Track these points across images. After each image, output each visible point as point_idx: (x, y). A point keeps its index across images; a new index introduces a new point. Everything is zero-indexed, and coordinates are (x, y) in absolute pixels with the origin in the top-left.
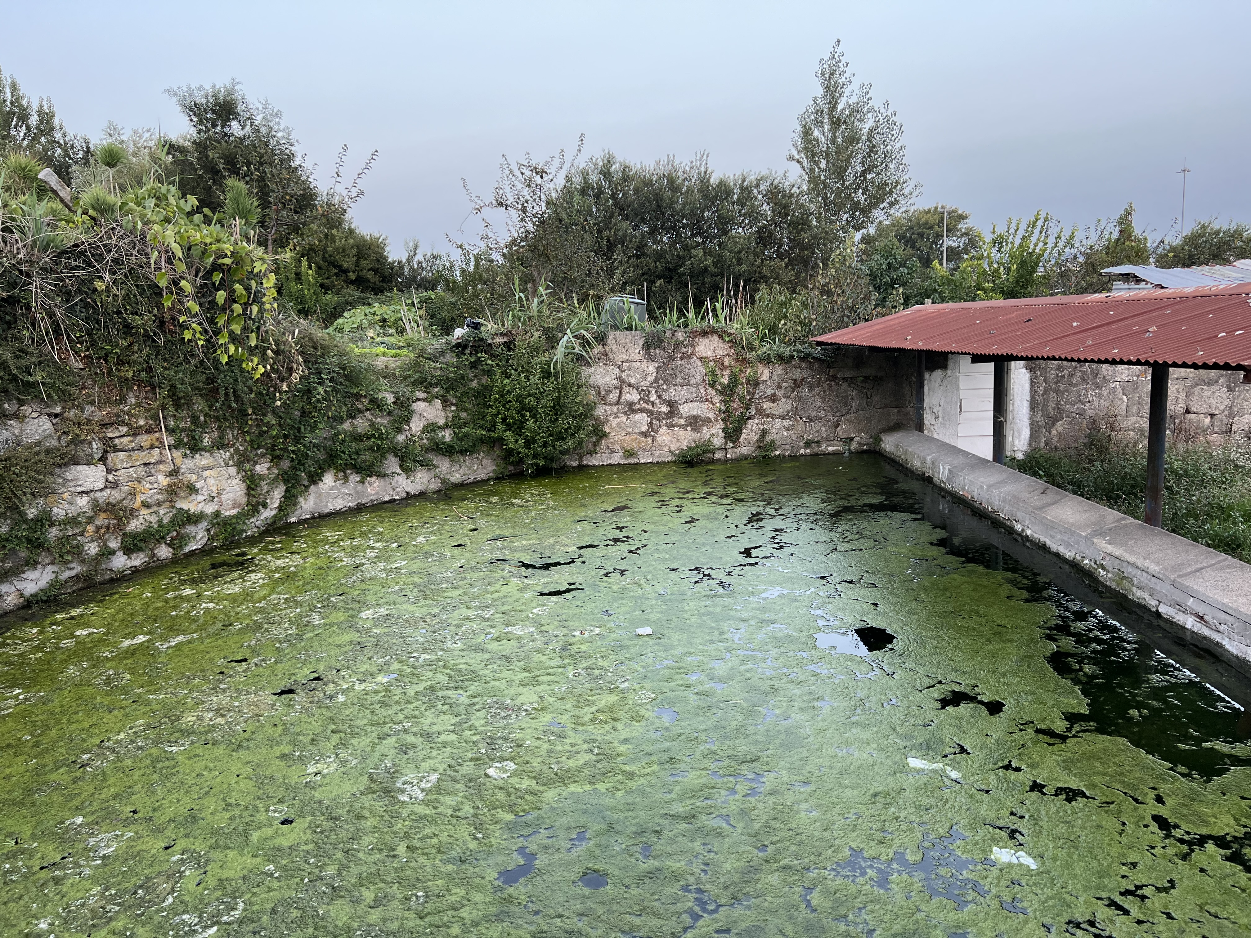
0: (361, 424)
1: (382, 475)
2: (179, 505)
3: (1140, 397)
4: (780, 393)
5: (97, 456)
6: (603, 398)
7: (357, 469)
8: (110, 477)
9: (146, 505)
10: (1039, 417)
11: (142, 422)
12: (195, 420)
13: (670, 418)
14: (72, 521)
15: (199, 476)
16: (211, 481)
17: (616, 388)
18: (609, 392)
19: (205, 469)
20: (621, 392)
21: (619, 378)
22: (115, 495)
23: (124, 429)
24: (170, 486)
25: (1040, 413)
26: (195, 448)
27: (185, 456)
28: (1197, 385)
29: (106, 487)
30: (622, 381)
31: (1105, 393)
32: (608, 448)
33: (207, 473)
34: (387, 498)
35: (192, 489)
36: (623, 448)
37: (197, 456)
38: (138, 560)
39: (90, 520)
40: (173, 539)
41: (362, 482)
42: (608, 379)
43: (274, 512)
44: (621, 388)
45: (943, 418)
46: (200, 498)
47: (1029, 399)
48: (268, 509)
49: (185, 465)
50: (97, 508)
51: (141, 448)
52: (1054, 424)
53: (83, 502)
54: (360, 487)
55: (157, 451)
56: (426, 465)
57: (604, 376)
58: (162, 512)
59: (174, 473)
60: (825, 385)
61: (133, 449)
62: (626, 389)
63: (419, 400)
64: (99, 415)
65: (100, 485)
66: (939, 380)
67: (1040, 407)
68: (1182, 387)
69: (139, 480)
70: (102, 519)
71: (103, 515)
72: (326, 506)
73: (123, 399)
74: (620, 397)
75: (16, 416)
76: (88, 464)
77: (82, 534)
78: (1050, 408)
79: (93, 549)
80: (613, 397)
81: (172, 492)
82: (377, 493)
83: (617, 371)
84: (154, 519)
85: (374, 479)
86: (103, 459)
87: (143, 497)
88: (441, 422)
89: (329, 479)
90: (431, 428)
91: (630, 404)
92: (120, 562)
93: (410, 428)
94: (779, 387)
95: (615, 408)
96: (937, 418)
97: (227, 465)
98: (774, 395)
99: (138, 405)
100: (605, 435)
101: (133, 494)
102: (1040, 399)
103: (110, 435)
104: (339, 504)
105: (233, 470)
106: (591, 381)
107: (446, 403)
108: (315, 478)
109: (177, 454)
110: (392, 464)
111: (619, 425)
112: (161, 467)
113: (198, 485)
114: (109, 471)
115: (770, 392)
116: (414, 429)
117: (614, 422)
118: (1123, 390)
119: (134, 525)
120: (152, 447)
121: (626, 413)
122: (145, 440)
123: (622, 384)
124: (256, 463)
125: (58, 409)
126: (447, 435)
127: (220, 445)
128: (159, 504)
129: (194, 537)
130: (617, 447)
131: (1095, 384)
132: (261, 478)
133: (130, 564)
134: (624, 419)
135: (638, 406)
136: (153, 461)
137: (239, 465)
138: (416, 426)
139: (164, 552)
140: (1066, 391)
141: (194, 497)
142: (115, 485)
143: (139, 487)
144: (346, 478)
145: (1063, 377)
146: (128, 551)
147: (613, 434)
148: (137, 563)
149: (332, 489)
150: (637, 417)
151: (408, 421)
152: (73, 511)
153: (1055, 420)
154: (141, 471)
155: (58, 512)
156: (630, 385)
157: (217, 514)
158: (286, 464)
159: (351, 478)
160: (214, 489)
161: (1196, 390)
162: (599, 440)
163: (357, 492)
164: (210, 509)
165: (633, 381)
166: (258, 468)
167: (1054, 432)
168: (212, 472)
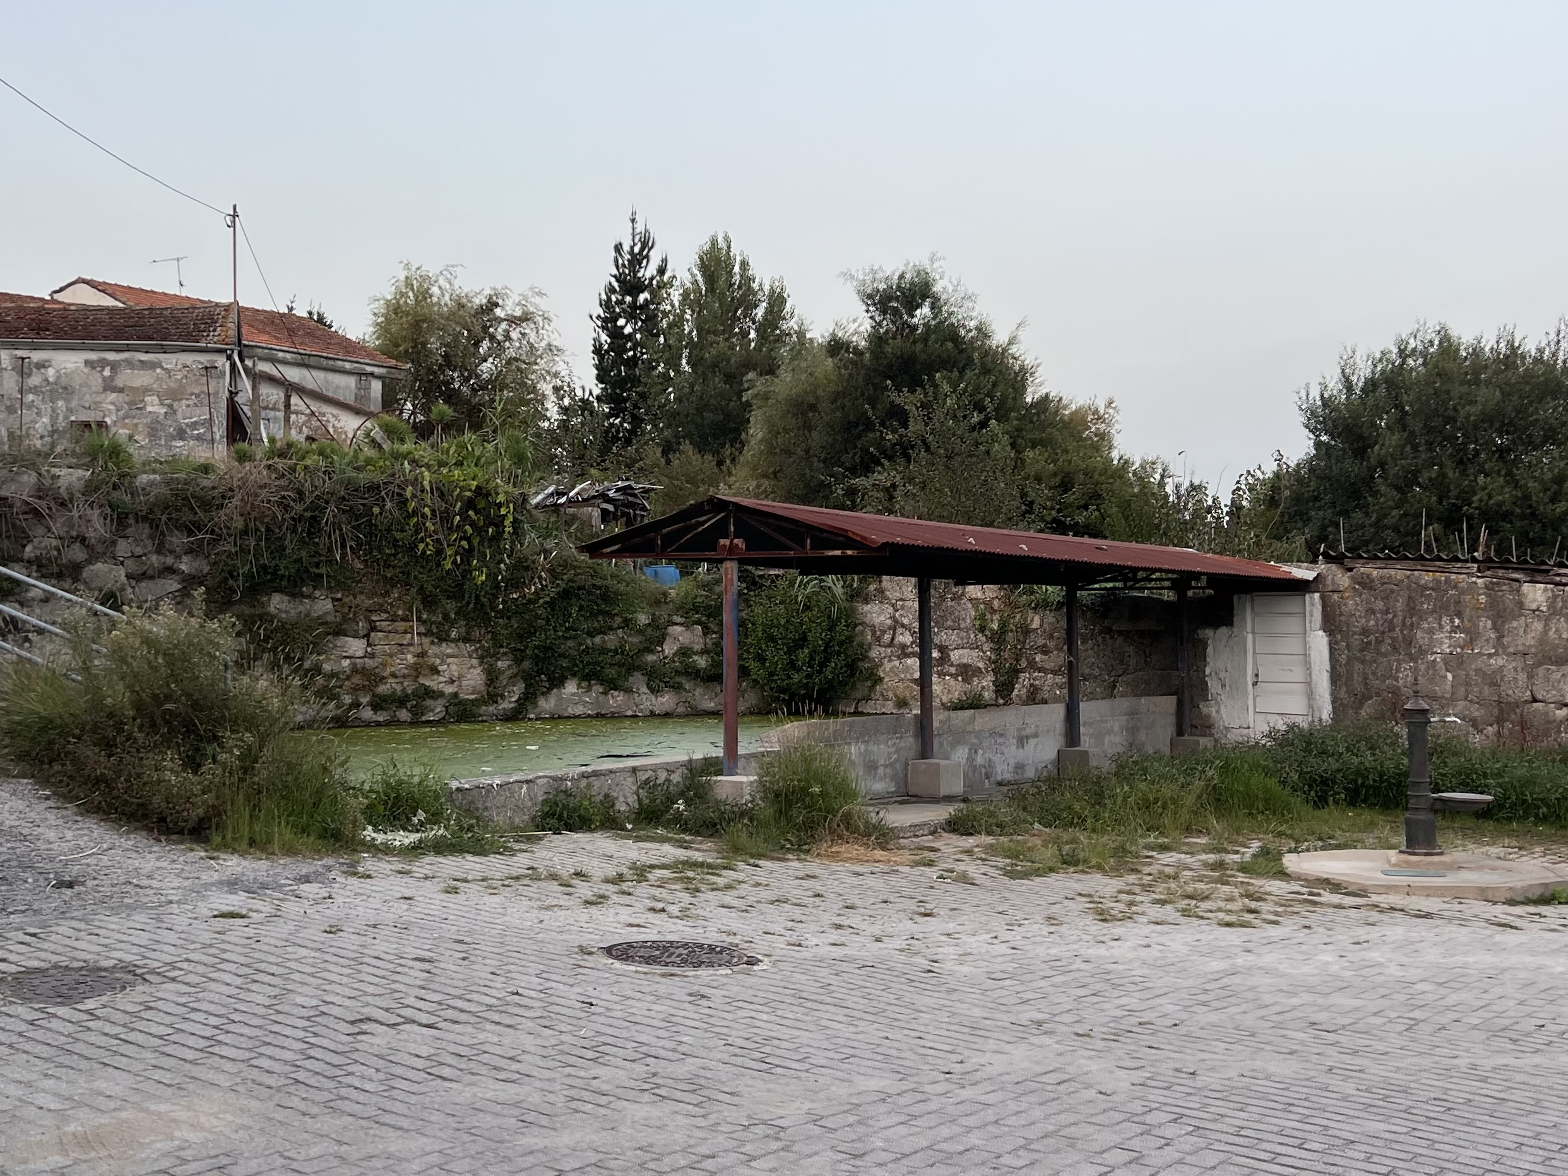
0: (611, 640)
1: (628, 691)
2: (422, 680)
3: (1467, 675)
4: (1051, 644)
5: (361, 633)
6: (878, 639)
7: (602, 682)
8: (369, 649)
9: (394, 675)
10: (1343, 693)
11: (400, 612)
12: (446, 616)
13: (941, 665)
14: (333, 675)
15: (443, 662)
16: (454, 667)
17: (890, 629)
18: (884, 632)
19: (449, 656)
20: (894, 634)
21: (893, 618)
22: (370, 663)
23: (384, 616)
24: (415, 664)
25: (1344, 689)
26: (443, 638)
27: (432, 643)
28: (1540, 664)
29: (365, 656)
30: (896, 621)
31: (1423, 667)
32: (882, 695)
33: (449, 660)
34: (629, 713)
35: (435, 671)
36: (896, 696)
37: (444, 645)
38: (381, 717)
39: (348, 678)
40: (412, 707)
41: (605, 693)
42: (882, 618)
43: (513, 705)
44: (895, 630)
45: (1230, 687)
46: (442, 679)
47: (1328, 668)
48: (506, 701)
49: (433, 650)
50: (355, 670)
51: (396, 632)
52: (1361, 704)
53: (346, 663)
54: (602, 698)
55: (409, 635)
56: (677, 688)
57: (879, 615)
58: (406, 684)
59: (422, 655)
60: (1100, 639)
61: (390, 632)
62: (900, 630)
63: (677, 624)
64: (368, 603)
65: (360, 653)
66: (1224, 640)
67: (1343, 679)
68: (1520, 665)
69: (391, 656)
70: (357, 679)
71: (359, 676)
72: (566, 710)
73: (387, 593)
74: (893, 639)
75: (309, 597)
76: (354, 637)
77: (341, 687)
78: (1357, 685)
79: (348, 699)
80: (887, 637)
81: (416, 670)
82: (619, 706)
83: (891, 610)
84: (398, 688)
85: (616, 693)
86: (367, 636)
87: (393, 669)
88: (697, 647)
89: (571, 687)
90: (684, 652)
91: (903, 647)
92: (368, 714)
93: (663, 651)
94: (1051, 637)
95: (889, 650)
96: (1223, 686)
97: (470, 657)
98: (1045, 646)
99: (400, 598)
100: (881, 679)
101: (384, 665)
102: (1342, 670)
103: (374, 618)
104: (579, 710)
105: (475, 662)
106: (867, 620)
107: (706, 631)
108: (557, 682)
109: (426, 641)
110: (638, 681)
111: (892, 670)
112: (411, 649)
113: (440, 668)
114: (369, 645)
115: (1041, 642)
116: (667, 651)
117: (888, 666)
118: (1445, 664)
119: (382, 689)
120: (406, 632)
121: (899, 657)
122: (401, 626)
123: (896, 624)
124: (499, 659)
125: (339, 596)
126: (702, 662)
127: (466, 639)
128: (404, 677)
129: (433, 710)
130: (891, 694)
131: (1409, 654)
132: (501, 672)
133: (375, 718)
134: (897, 663)
135: (910, 650)
136: (405, 642)
137: (481, 658)
138: (669, 648)
139: (404, 715)
140: (1375, 662)
141: (436, 677)
142: (372, 656)
143: (390, 661)
144: (589, 689)
145: (1368, 643)
146: (376, 707)
147: (886, 679)
148: (381, 719)
149: (573, 694)
150: (909, 661)
151: (661, 643)
152: (336, 669)
153: (1362, 700)
154: (395, 649)
155: (327, 667)
156: (903, 626)
157: (456, 695)
158: (526, 665)
159: (594, 688)
160: (456, 674)
161: (1541, 671)
162: (873, 686)
163: (597, 701)
164: (449, 689)
165: (906, 621)
166: (499, 663)
167: (1363, 713)
168: (455, 660)
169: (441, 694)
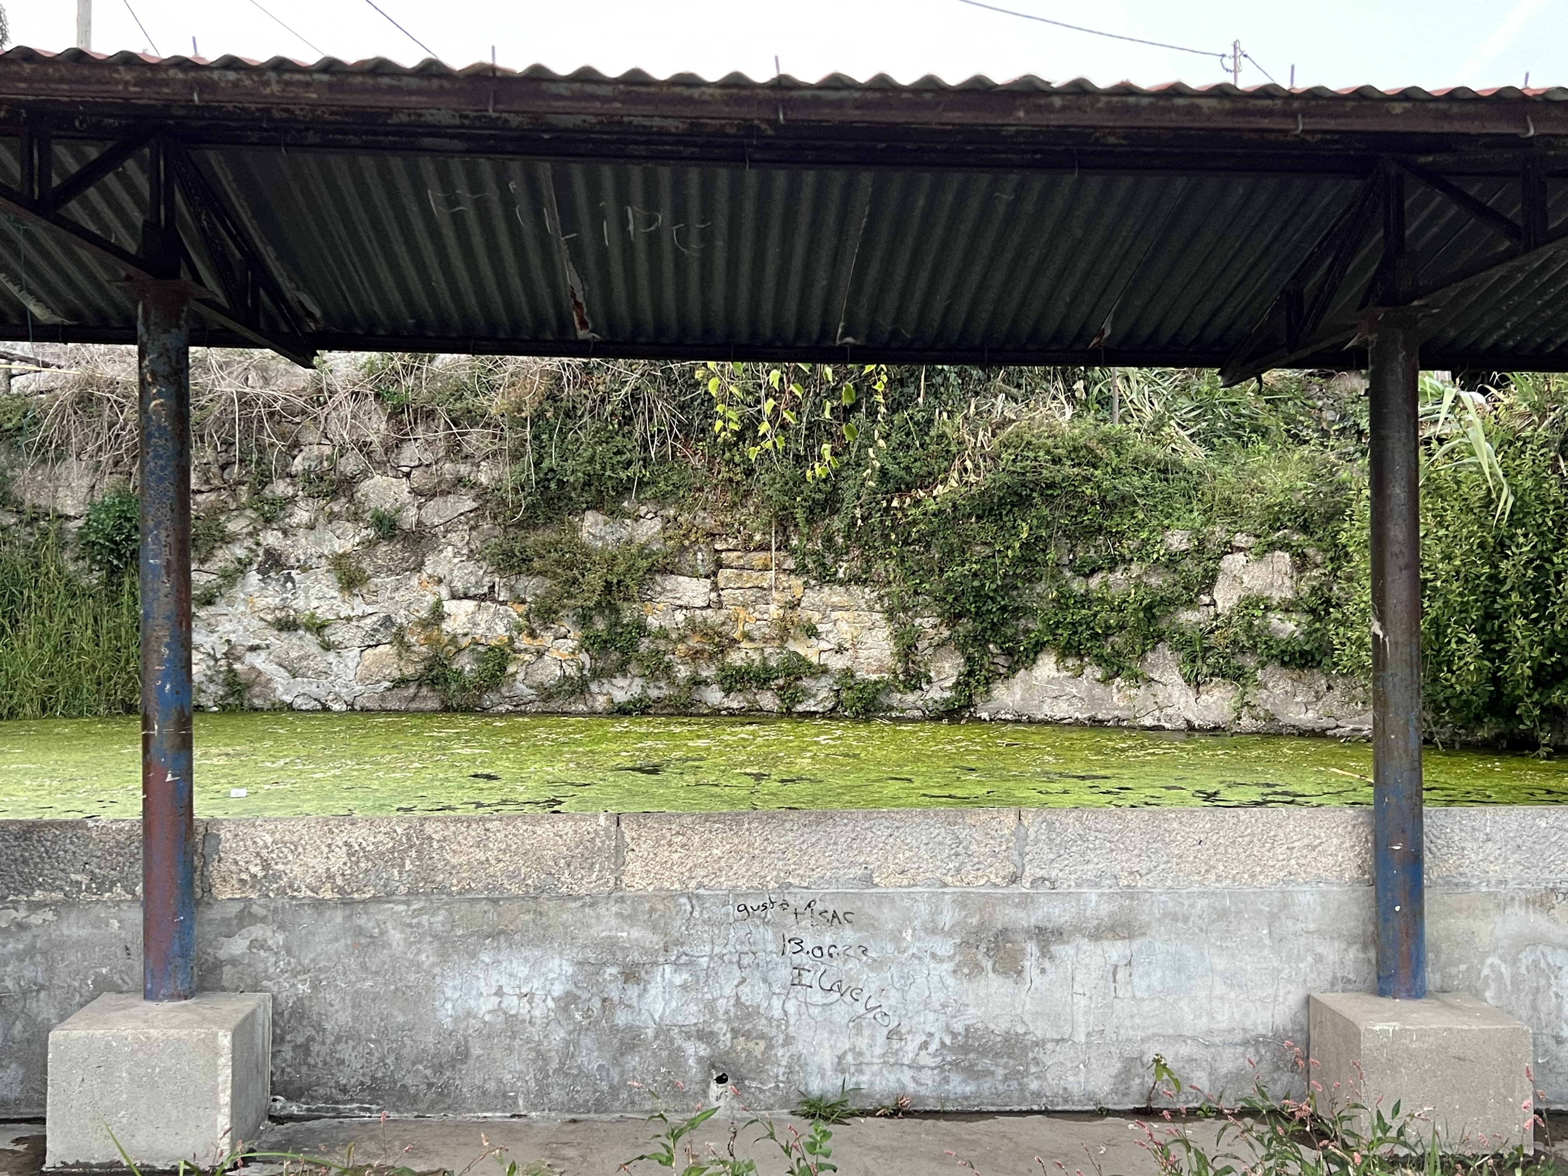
0: (1119, 582)
1: (1140, 678)
2: (792, 646)
5: (702, 570)
8: (714, 596)
9: (749, 637)
11: (758, 537)
12: (828, 543)
14: (664, 634)
15: (825, 618)
16: (843, 626)
19: (835, 608)
22: (714, 617)
23: (732, 542)
24: (782, 619)
27: (808, 586)
33: (835, 615)
34: (1148, 722)
35: (812, 632)
37: (827, 589)
38: (735, 702)
39: (682, 639)
40: (781, 688)
43: (947, 694)
46: (824, 645)
48: (935, 687)
51: (752, 568)
53: (679, 616)
54: (1099, 690)
55: (772, 574)
58: (768, 651)
59: (792, 605)
61: (742, 568)
63: (1240, 549)
65: (700, 602)
69: (745, 606)
70: (694, 642)
71: (697, 637)
72: (1039, 708)
73: (735, 507)
75: (631, 515)
76: (691, 576)
77: (673, 652)
79: (683, 672)
81: (784, 630)
82: (1129, 707)
84: (756, 657)
85: (1124, 683)
86: (710, 575)
87: (748, 627)
88: (1281, 597)
89: (1048, 668)
90: (1253, 606)
92: (714, 696)
93: (1214, 603)
97: (871, 609)
99: (756, 514)
101: (734, 620)
103: (718, 546)
104: (1061, 710)
105: (878, 618)
108: (1023, 657)
109: (797, 582)
110: (1164, 662)
112: (776, 595)
113: (821, 628)
114: (715, 587)
116: (1220, 603)
119: (736, 658)
120: (766, 568)
122: (758, 558)
124: (917, 614)
125: (671, 513)
126: (1288, 626)
127: (863, 581)
128: (765, 639)
129: (815, 696)
132: (921, 636)
133: (727, 703)
136: (765, 585)
137: (890, 614)
138: (1224, 598)
139: (768, 700)
141: (814, 641)
142: (717, 606)
143: (744, 613)
144: (1078, 672)
146: (727, 686)
148: (735, 705)
149: (1051, 680)
151: (1208, 587)
152: (666, 625)
154: (751, 595)
155: (653, 622)
157: (848, 673)
158: (963, 625)
160: (848, 638)
166: (918, 621)
168: (846, 615)
169: (825, 670)
